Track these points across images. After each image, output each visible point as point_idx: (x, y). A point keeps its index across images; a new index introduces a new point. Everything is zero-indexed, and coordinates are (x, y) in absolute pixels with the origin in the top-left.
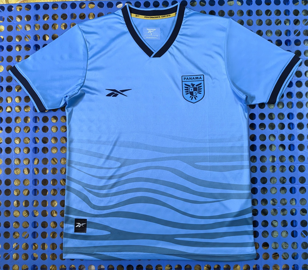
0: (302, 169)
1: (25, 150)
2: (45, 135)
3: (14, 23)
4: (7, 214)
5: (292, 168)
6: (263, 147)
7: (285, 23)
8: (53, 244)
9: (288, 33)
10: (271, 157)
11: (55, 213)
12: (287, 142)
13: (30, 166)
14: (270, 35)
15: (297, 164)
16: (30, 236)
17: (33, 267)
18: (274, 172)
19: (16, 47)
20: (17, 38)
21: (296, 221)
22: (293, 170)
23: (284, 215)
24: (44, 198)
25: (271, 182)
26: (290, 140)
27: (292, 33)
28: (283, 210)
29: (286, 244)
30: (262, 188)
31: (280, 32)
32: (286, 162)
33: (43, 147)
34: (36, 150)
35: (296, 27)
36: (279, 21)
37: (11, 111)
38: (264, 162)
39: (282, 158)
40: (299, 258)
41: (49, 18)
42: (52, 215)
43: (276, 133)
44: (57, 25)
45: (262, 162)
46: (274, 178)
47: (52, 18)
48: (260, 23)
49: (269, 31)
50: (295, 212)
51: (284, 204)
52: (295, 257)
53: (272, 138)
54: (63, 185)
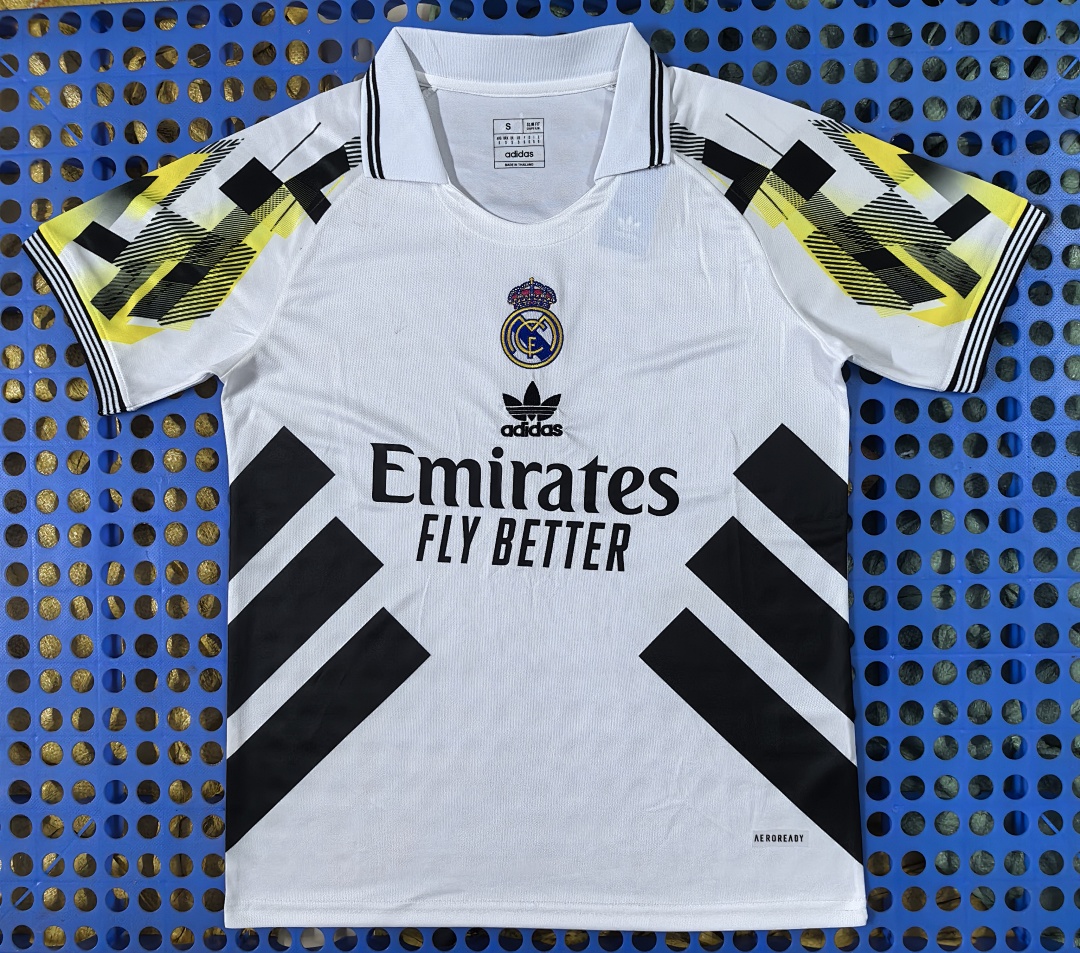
0: (1046, 596)
1: (76, 533)
2: (142, 481)
3: (23, 82)
4: (21, 756)
5: (1013, 592)
6: (909, 519)
7: (994, 70)
8: (180, 855)
9: (1003, 107)
10: (939, 553)
11: (182, 749)
13: (95, 592)
14: (937, 113)
15: (1029, 579)
16: (101, 830)
17: (113, 933)
18: (950, 607)
19: (32, 166)
20: (35, 134)
21: (1022, 778)
22: (1015, 600)
23: (978, 757)
24: (144, 699)
25: (937, 644)
26: (1005, 492)
27: (1020, 107)
28: (979, 740)
29: (987, 857)
30: (904, 665)
31: (974, 104)
33: (135, 523)
34: (112, 535)
35: (1034, 86)
36: (970, 62)
37: (20, 395)
38: (915, 571)
39: (975, 560)
40: (1031, 906)
41: (144, 58)
42: (175, 759)
43: (956, 468)
44: (175, 86)
45: (906, 573)
46: (949, 628)
47: (157, 60)
48: (903, 72)
49: (934, 99)
50: (1021, 745)
51: (981, 721)
52: (1016, 901)
53: (942, 487)
54: (208, 655)
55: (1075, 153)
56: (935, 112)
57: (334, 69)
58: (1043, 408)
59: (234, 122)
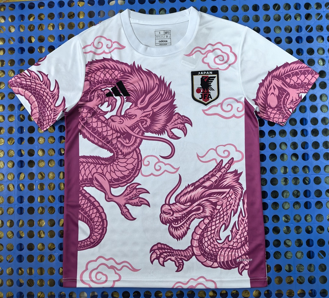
0: (317, 181)
1: (10, 164)
2: (31, 147)
5: (307, 180)
6: (273, 157)
7: (296, 19)
9: (299, 29)
10: (283, 168)
11: (42, 233)
12: (300, 151)
13: (15, 182)
15: (312, 175)
18: (287, 185)
21: (312, 240)
23: (298, 233)
24: (31, 217)
25: (283, 196)
26: (304, 148)
27: (304, 29)
29: (302, 266)
31: (290, 29)
32: (299, 173)
33: (28, 160)
34: (21, 163)
35: (308, 22)
38: (276, 173)
39: (294, 169)
40: (316, 282)
41: (34, 18)
42: (40, 237)
43: (288, 140)
44: (44, 26)
45: (273, 174)
46: (287, 192)
47: (39, 18)
48: (268, 18)
49: (277, 27)
50: (311, 230)
51: (298, 221)
52: (312, 281)
53: (283, 147)
54: (51, 202)
55: (321, 43)
56: (278, 31)
57: (93, 20)
58: (314, 121)
59: (62, 37)
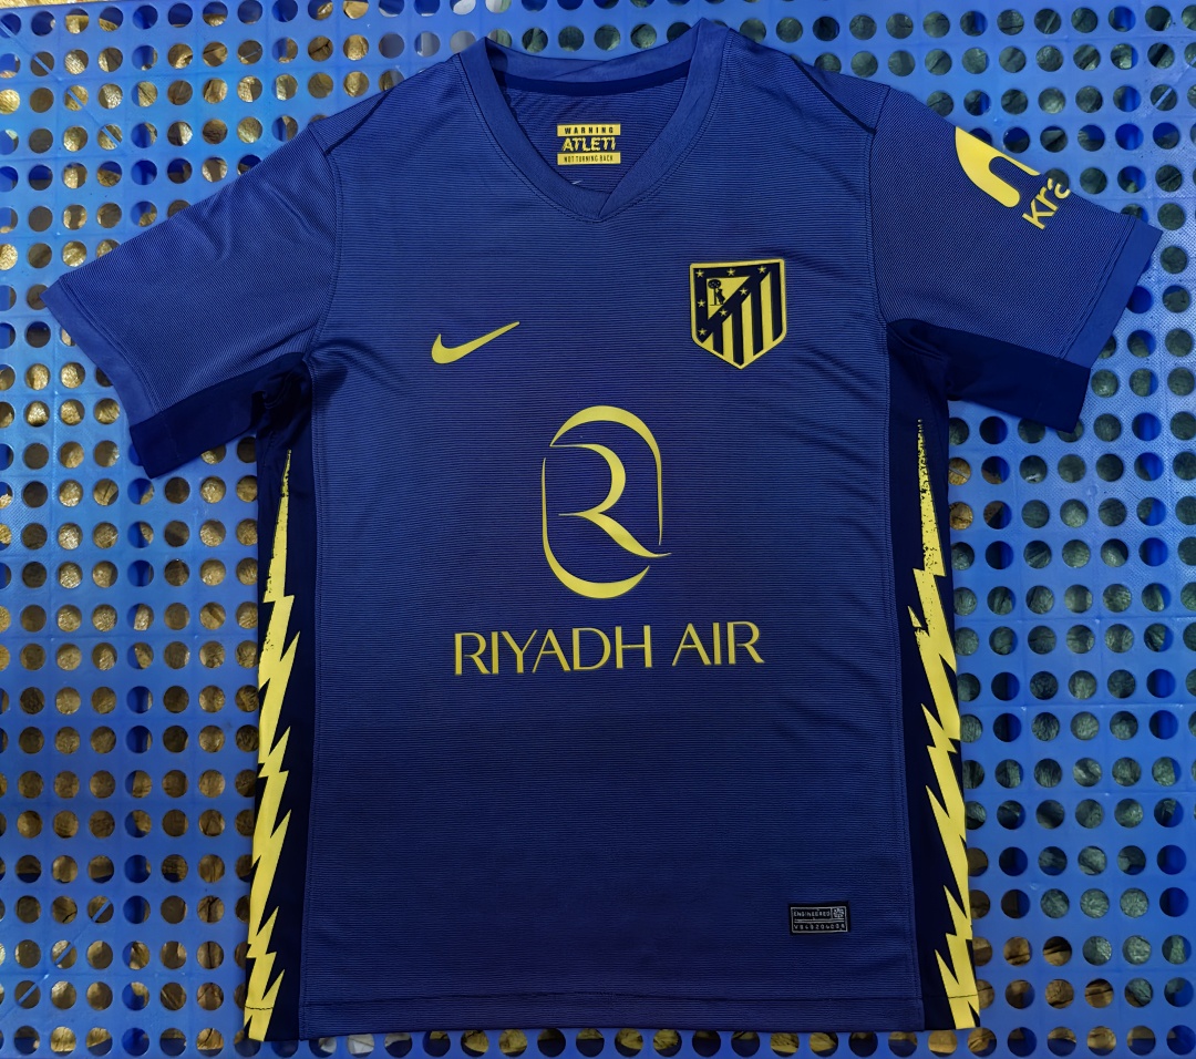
3: (57, 81)
8: (209, 943)
14: (1054, 105)
16: (119, 912)
17: (131, 1034)
19: (65, 171)
20: (70, 136)
22: (1162, 642)
28: (1126, 805)
30: (1039, 716)
36: (1089, 52)
37: (45, 418)
